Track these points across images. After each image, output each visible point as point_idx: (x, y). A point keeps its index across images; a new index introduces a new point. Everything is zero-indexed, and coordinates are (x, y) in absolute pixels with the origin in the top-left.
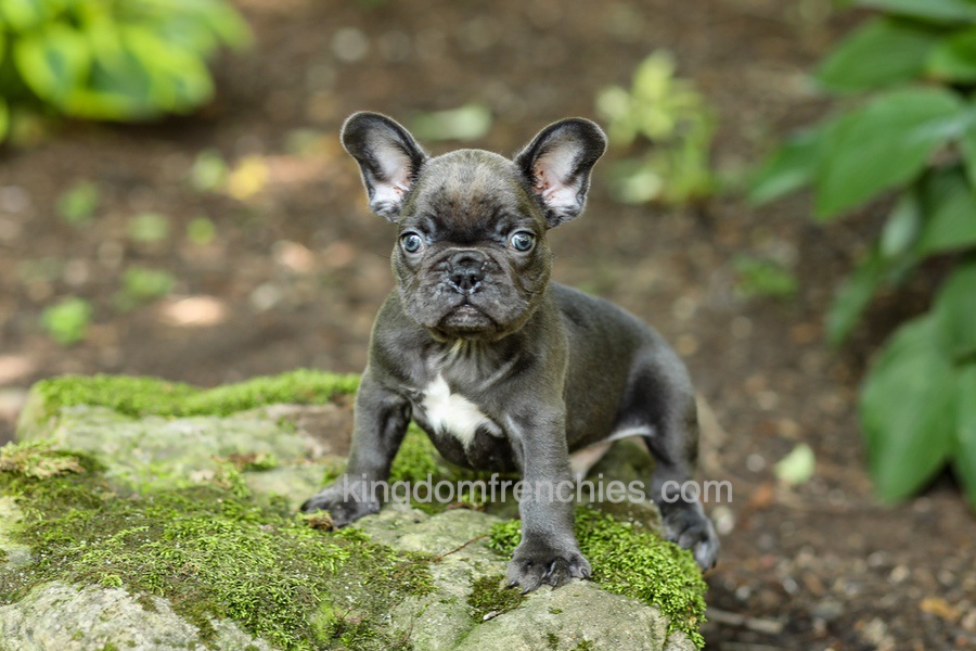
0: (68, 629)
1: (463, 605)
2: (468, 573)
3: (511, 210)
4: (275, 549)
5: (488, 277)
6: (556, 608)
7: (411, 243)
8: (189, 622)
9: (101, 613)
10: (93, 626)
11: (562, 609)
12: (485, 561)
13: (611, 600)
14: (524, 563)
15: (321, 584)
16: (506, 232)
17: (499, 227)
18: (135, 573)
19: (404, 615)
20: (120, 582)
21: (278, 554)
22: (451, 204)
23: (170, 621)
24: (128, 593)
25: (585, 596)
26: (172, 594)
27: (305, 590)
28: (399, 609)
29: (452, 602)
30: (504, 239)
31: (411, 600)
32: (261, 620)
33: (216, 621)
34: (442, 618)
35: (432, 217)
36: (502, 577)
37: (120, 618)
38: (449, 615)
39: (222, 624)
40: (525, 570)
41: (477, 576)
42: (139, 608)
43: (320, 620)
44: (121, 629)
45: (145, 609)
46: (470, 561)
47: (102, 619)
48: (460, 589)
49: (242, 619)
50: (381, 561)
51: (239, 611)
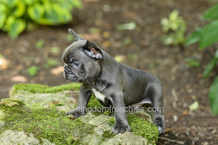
0: (10, 140)
1: (101, 137)
2: (103, 129)
4: (59, 123)
6: (121, 138)
8: (37, 139)
9: (17, 137)
10: (15, 140)
11: (123, 138)
12: (107, 127)
13: (134, 136)
14: (115, 127)
15: (69, 131)
18: (26, 128)
19: (87, 139)
20: (23, 130)
21: (60, 124)
23: (33, 139)
24: (24, 133)
25: (128, 135)
26: (34, 133)
27: (65, 133)
28: (86, 137)
29: (98, 136)
31: (89, 135)
32: (54, 139)
33: (43, 139)
34: (95, 140)
36: (111, 130)
37: (22, 138)
38: (97, 139)
39: (45, 140)
41: (105, 130)
42: (26, 136)
43: (69, 140)
44: (22, 141)
45: (27, 136)
46: (104, 127)
47: (18, 138)
48: (101, 133)
49: (50, 139)
50: (83, 126)
51: (49, 137)
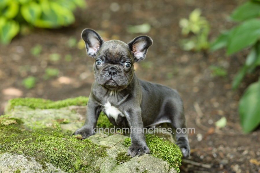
0: (8, 165)
1: (114, 160)
2: (117, 151)
3: (126, 57)
4: (65, 145)
6: (139, 161)
7: (99, 63)
8: (40, 164)
9: (16, 161)
10: (14, 165)
11: (141, 161)
12: (122, 148)
13: (154, 159)
14: (132, 149)
15: (77, 154)
16: (124, 62)
17: (122, 61)
18: (26, 151)
19: (99, 162)
20: (22, 153)
21: (66, 146)
22: (110, 54)
24: (24, 156)
25: (147, 158)
26: (36, 156)
27: (73, 155)
28: (97, 161)
29: (112, 159)
30: (123, 64)
31: (101, 159)
32: (60, 163)
33: (47, 163)
34: (108, 163)
35: (105, 56)
36: (126, 153)
37: (21, 163)
38: (110, 163)
39: (49, 164)
40: (132, 151)
41: (119, 152)
42: (27, 160)
43: (76, 164)
44: (21, 165)
46: (118, 148)
47: (17, 163)
48: (114, 156)
49: (54, 163)
50: (93, 148)
51: (54, 161)
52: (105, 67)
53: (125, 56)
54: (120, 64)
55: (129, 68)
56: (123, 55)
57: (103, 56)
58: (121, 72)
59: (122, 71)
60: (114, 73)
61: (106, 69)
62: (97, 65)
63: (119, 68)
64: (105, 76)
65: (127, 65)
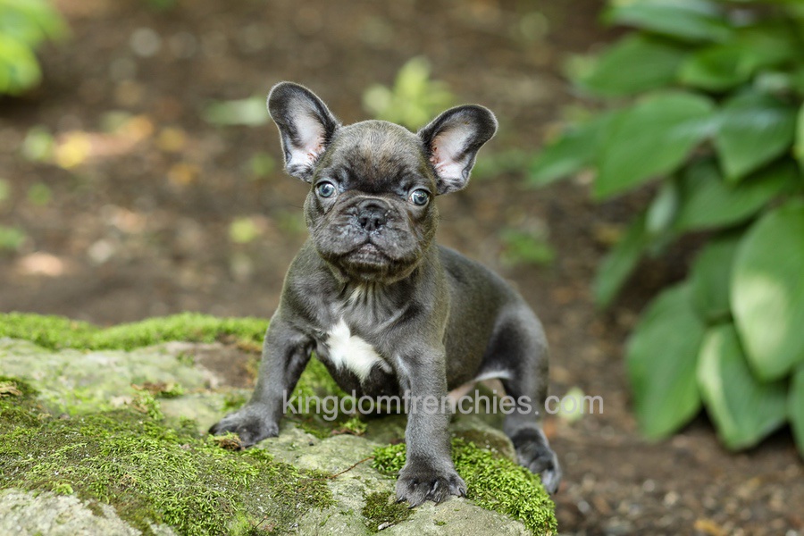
0: (28, 530)
1: (359, 516)
2: (361, 489)
3: (413, 170)
4: (196, 465)
5: (389, 224)
6: (440, 520)
7: (326, 191)
8: (132, 526)
9: (57, 517)
10: (51, 528)
11: (446, 521)
12: (374, 480)
13: (485, 515)
14: (411, 481)
15: (236, 496)
16: (408, 188)
17: (403, 183)
18: (82, 482)
19: (309, 524)
20: (71, 490)
21: (199, 469)
22: (364, 160)
23: (116, 525)
24: (79, 500)
25: (464, 511)
26: (116, 501)
27: (225, 501)
28: (304, 518)
29: (350, 513)
30: (405, 193)
31: (314, 512)
32: (191, 526)
33: (155, 525)
34: (343, 528)
35: (346, 169)
36: (390, 493)
37: (74, 522)
38: (348, 525)
39: (160, 528)
40: (412, 488)
41: (369, 492)
42: (89, 513)
43: (237, 526)
44: (75, 531)
45: (95, 514)
46: (362, 479)
47: (59, 522)
48: (356, 503)
49: (176, 524)
50: (286, 477)
51: (173, 518)
52: (349, 202)
53: (411, 169)
54: (395, 193)
55: (422, 207)
56: (406, 166)
57: (342, 166)
58: (400, 217)
59: (404, 214)
60: (377, 224)
61: (352, 210)
62: (321, 199)
63: (393, 204)
64: (349, 231)
65: (417, 200)
